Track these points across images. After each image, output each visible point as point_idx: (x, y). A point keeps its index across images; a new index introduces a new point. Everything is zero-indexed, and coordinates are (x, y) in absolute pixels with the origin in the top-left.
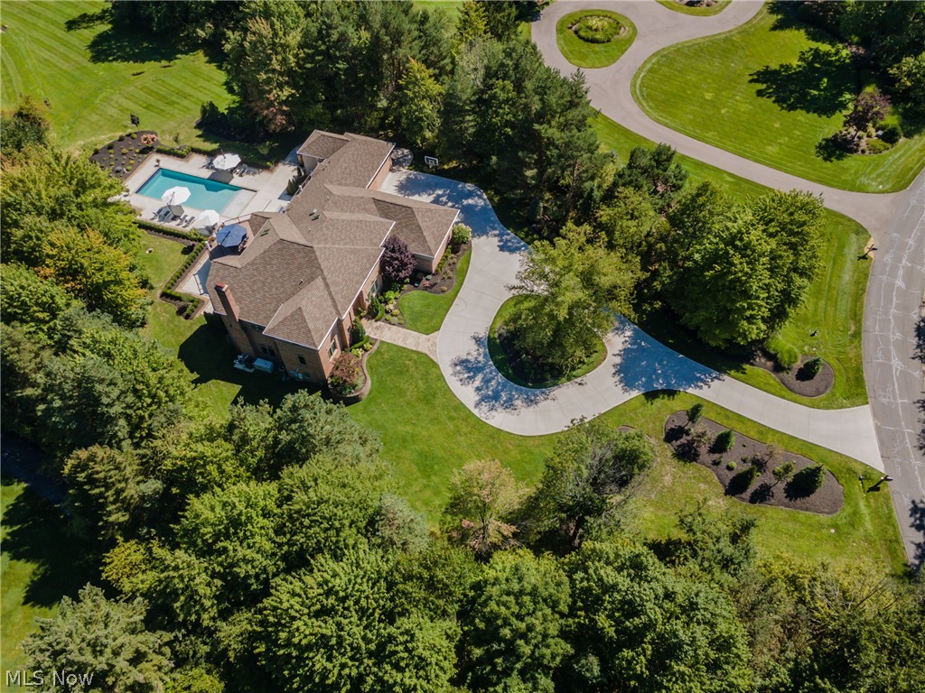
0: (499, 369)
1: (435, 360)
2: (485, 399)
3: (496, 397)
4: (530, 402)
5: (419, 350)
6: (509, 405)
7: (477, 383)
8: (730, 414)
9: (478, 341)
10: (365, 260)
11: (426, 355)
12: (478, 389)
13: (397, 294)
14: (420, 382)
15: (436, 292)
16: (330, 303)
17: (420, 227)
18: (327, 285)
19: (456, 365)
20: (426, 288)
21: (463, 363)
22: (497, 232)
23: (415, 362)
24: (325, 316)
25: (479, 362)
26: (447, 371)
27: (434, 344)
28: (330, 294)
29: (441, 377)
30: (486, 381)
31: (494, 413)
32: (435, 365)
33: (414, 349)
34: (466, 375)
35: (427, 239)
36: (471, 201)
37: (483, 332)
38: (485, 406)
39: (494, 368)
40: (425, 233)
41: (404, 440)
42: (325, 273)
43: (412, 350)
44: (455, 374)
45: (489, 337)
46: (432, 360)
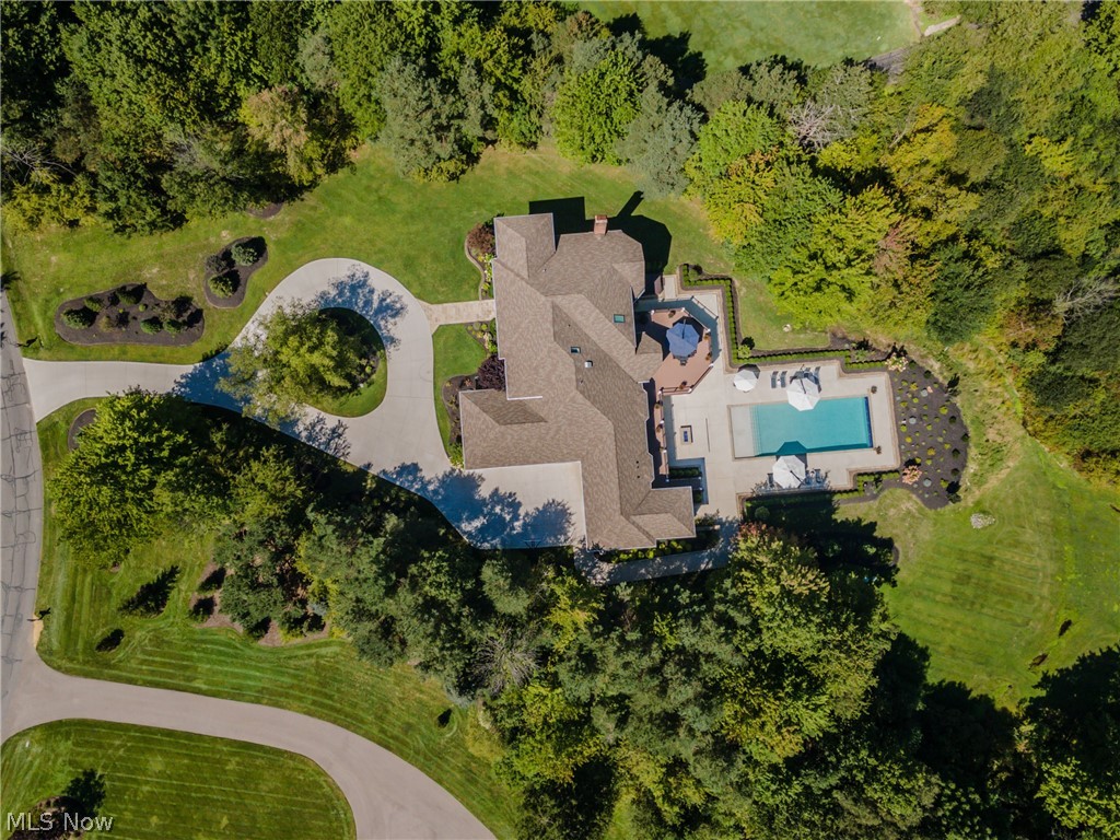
0: (362, 318)
1: (421, 302)
2: (363, 284)
3: (354, 289)
4: (323, 295)
5: (440, 306)
6: (340, 286)
7: (376, 298)
8: (152, 359)
9: (392, 340)
11: (431, 303)
12: (372, 291)
14: (425, 274)
15: (456, 378)
16: (509, 264)
18: (518, 275)
19: (402, 308)
20: (468, 378)
21: (397, 313)
22: (431, 487)
23: (438, 292)
24: (505, 248)
25: (382, 319)
26: (408, 298)
27: (429, 318)
28: (512, 271)
29: (408, 286)
30: (368, 303)
31: (349, 273)
32: (418, 296)
33: (445, 305)
34: (388, 300)
35: (473, 405)
36: (477, 524)
37: (391, 350)
38: (359, 275)
39: (368, 318)
41: (412, 217)
42: (524, 283)
43: (446, 302)
44: (400, 298)
45: (384, 349)
46: (423, 300)
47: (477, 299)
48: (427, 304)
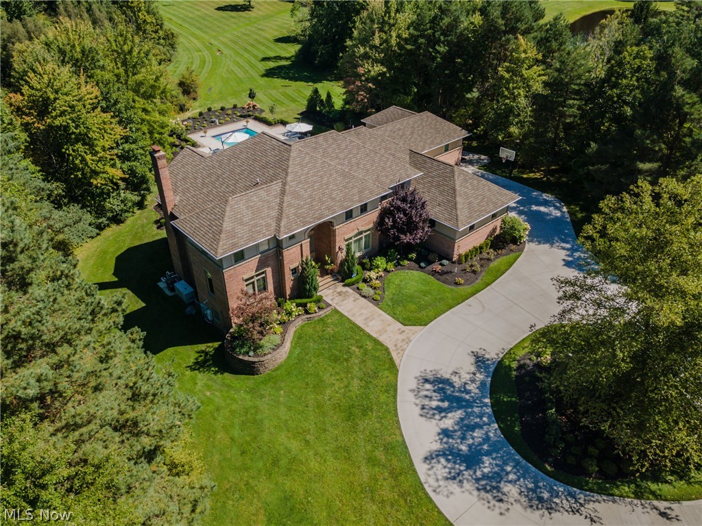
0: (500, 413)
1: (397, 362)
2: (449, 453)
3: (472, 460)
4: (536, 501)
5: (381, 339)
6: (491, 486)
7: (449, 422)
9: (480, 361)
10: (355, 190)
11: (387, 349)
12: (445, 433)
13: (390, 266)
14: (356, 382)
15: (445, 282)
16: (274, 213)
17: (454, 190)
18: (283, 193)
19: (426, 381)
20: (434, 273)
21: (441, 384)
22: (568, 246)
23: (366, 353)
24: (256, 225)
25: (468, 392)
26: (407, 382)
27: (408, 341)
28: (281, 204)
29: (392, 389)
30: (466, 427)
31: (453, 486)
32: (393, 368)
33: (374, 335)
34: (434, 404)
35: (459, 206)
36: (542, 209)
37: (493, 353)
38: (441, 468)
39: (489, 410)
40: (458, 199)
41: (275, 462)
42: (289, 178)
43: (369, 336)
44: (416, 392)
45: (500, 363)
46: (391, 360)
47: (336, 311)
48: (394, 355)
